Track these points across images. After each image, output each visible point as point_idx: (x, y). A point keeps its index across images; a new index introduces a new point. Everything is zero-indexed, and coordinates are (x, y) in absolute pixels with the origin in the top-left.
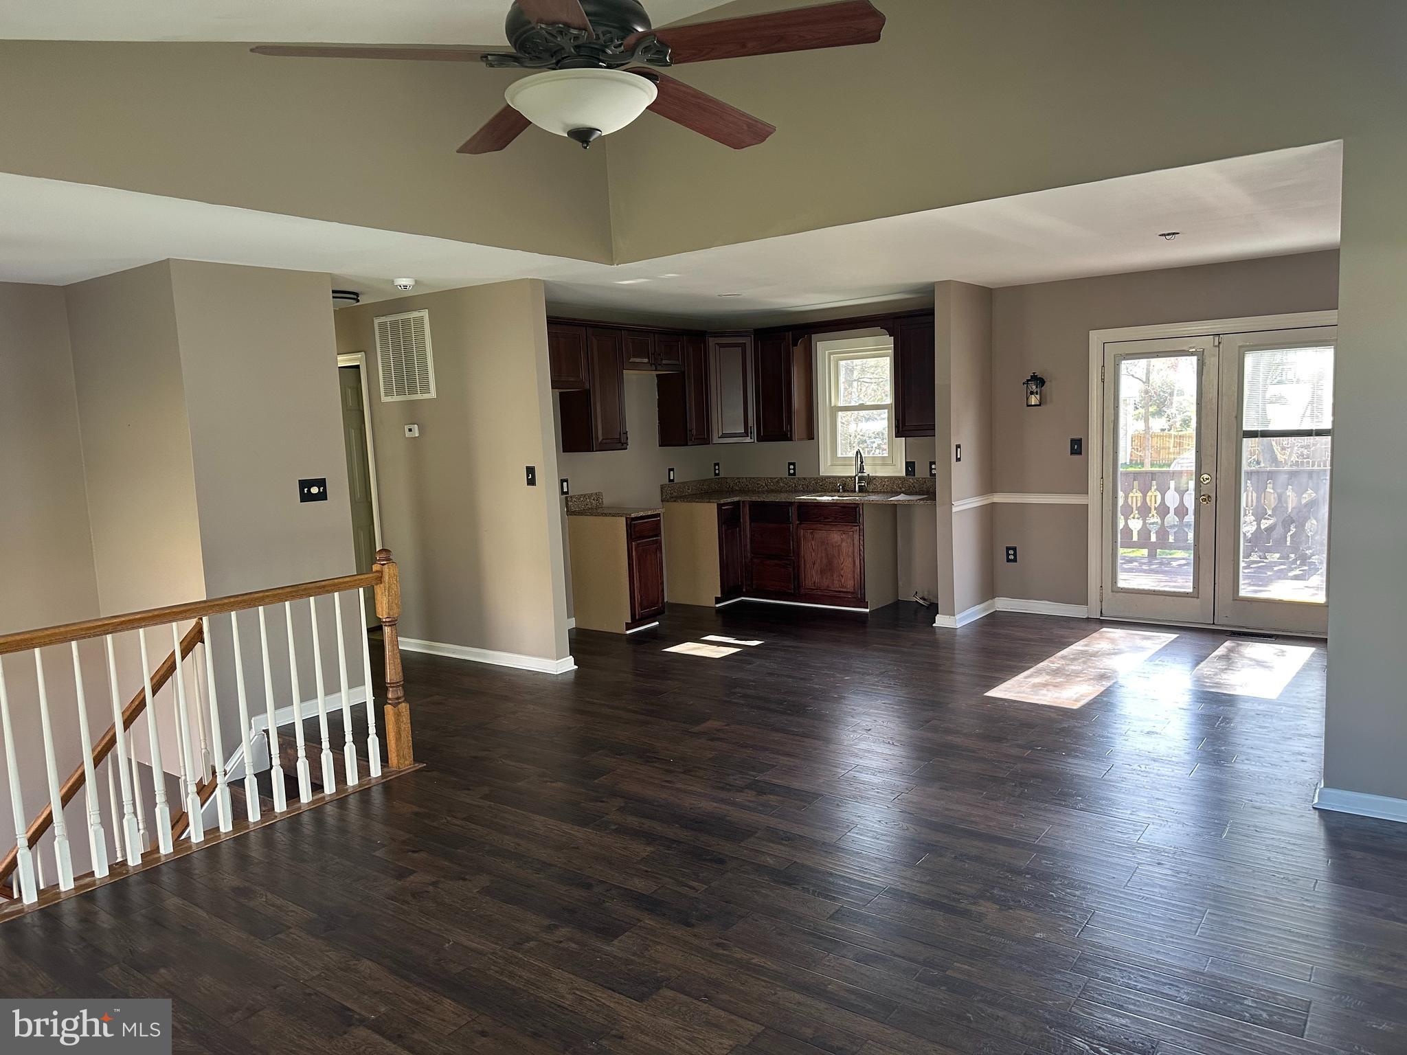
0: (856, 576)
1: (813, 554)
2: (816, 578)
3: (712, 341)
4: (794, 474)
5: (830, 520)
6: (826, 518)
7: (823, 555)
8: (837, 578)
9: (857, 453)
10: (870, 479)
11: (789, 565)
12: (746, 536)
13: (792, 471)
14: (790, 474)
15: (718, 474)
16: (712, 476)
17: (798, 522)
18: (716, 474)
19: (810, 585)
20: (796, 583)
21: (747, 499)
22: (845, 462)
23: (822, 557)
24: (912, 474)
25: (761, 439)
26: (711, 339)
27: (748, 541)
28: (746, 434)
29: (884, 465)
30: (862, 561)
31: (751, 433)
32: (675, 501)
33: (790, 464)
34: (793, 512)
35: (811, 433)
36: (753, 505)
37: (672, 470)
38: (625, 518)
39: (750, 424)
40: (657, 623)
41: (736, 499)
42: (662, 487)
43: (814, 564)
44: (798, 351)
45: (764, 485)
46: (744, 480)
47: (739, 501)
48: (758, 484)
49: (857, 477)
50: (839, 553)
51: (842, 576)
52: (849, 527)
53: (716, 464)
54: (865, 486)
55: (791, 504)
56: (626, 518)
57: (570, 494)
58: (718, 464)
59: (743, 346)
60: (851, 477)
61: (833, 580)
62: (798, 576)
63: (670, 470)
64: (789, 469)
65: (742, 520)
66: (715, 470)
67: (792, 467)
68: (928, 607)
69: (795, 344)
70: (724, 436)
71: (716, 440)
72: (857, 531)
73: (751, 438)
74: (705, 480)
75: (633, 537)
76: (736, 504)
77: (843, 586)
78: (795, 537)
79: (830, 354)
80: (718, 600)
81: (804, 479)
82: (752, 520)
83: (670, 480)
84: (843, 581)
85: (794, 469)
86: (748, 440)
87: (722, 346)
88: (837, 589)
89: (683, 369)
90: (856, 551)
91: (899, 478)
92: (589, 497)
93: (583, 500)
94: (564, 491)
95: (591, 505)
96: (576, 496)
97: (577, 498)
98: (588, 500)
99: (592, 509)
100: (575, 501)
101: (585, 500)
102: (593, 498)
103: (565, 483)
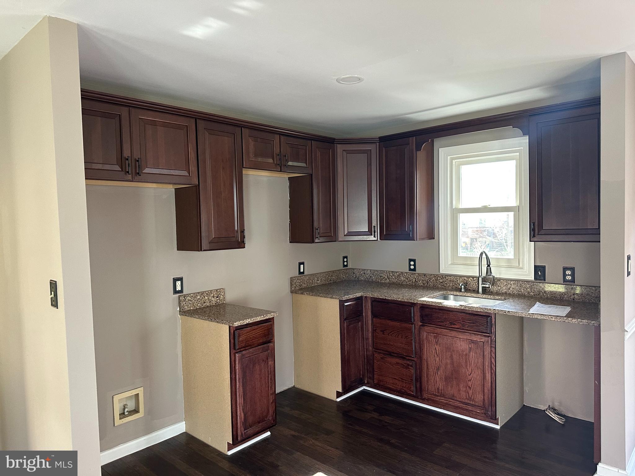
0: (486, 391)
1: (437, 359)
2: (441, 385)
3: (340, 148)
4: (414, 270)
5: (456, 327)
6: (451, 324)
7: (449, 361)
8: (464, 389)
9: (481, 254)
10: (494, 281)
11: (411, 366)
12: (368, 331)
13: (412, 267)
14: (410, 269)
15: (347, 266)
16: (341, 267)
17: (421, 324)
18: (344, 266)
19: (433, 390)
20: (418, 385)
21: (369, 294)
22: (466, 262)
23: (446, 364)
24: (542, 278)
25: (384, 237)
26: (339, 146)
27: (370, 334)
28: (370, 233)
29: (510, 267)
30: (494, 375)
31: (375, 232)
32: (302, 294)
33: (410, 260)
34: (416, 315)
35: (431, 234)
36: (376, 301)
37: (303, 263)
38: (228, 327)
39: (374, 223)
40: (268, 433)
41: (358, 295)
42: (292, 279)
43: (438, 369)
44: (421, 156)
45: (386, 277)
46: (369, 272)
47: (362, 297)
48: (381, 276)
49: (480, 279)
50: (466, 362)
51: (470, 388)
52: (479, 337)
53: (344, 257)
54: (489, 287)
55: (413, 305)
56: (230, 327)
57: (185, 292)
58: (346, 257)
59: (368, 153)
60: (473, 277)
61: (459, 391)
62: (421, 378)
63: (300, 264)
64: (410, 265)
65: (364, 314)
66: (344, 262)
67: (412, 263)
68: (564, 424)
69: (418, 148)
70: (350, 234)
71: (341, 237)
72: (488, 342)
73: (374, 237)
74: (333, 272)
75: (237, 347)
76: (359, 299)
77: (470, 399)
78: (417, 338)
79: (452, 159)
80: (339, 395)
81: (425, 275)
82: (374, 315)
83: (300, 273)
84: (470, 392)
85: (414, 265)
86: (372, 238)
87: (349, 152)
88: (463, 401)
89: (311, 172)
90: (487, 363)
91: (528, 281)
92: (207, 294)
93: (199, 298)
94: (177, 290)
95: (210, 302)
96: (192, 295)
97: (192, 296)
98: (206, 298)
99: (210, 306)
100: (189, 300)
101: (202, 298)
102: (212, 295)
103: (178, 282)
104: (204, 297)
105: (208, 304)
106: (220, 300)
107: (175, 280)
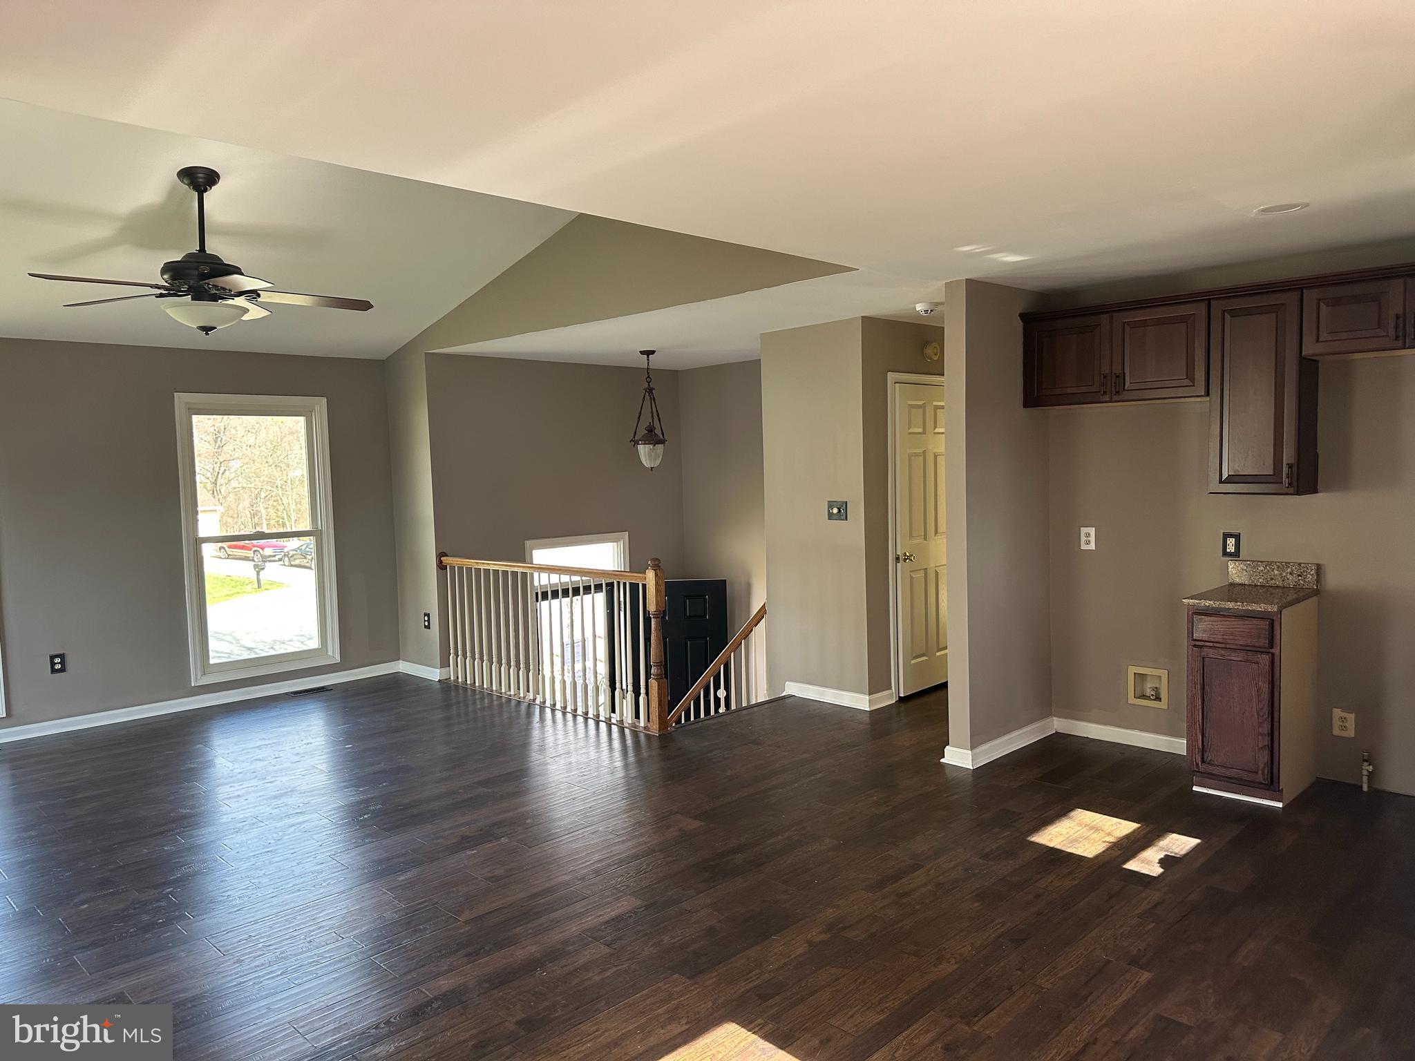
57: (1243, 557)
75: (1195, 637)
92: (1278, 567)
93: (1262, 571)
94: (1228, 550)
95: (1283, 581)
96: (1248, 562)
97: (1249, 565)
98: (1276, 572)
99: (1284, 587)
100: (1243, 570)
101: (1268, 571)
102: (1289, 570)
103: (1231, 539)
104: (1273, 571)
105: (1279, 583)
106: (1305, 581)
107: (1226, 536)
